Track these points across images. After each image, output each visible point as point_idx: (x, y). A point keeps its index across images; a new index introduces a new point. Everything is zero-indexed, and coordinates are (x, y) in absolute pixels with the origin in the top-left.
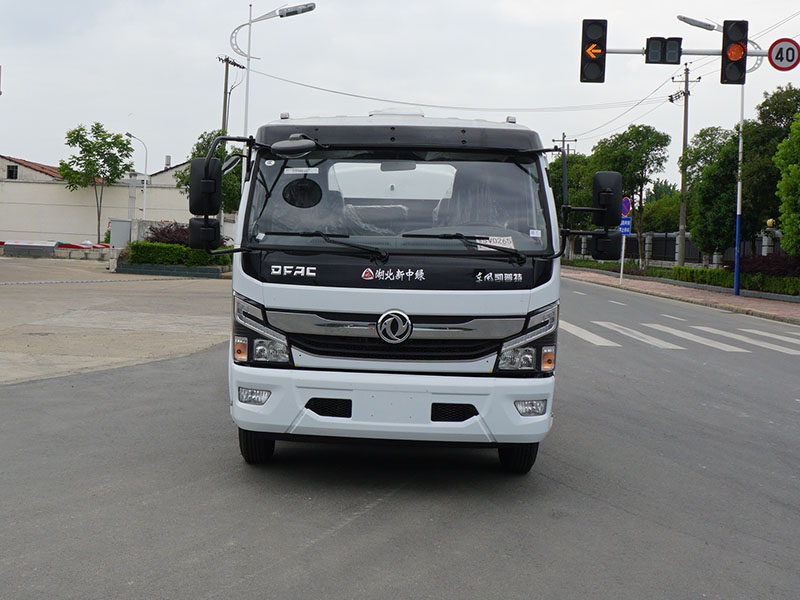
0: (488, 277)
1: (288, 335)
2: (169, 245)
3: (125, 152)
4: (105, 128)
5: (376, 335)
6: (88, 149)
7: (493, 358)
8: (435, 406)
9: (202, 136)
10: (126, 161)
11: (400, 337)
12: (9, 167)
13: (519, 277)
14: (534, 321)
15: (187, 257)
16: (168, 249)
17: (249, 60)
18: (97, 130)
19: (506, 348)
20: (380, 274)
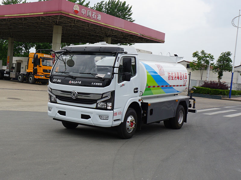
0: (94, 84)
1: (56, 96)
2: (205, 88)
3: (212, 59)
4: (205, 52)
5: (71, 97)
6: (200, 58)
7: (95, 104)
8: (82, 115)
9: (222, 54)
10: (211, 62)
11: (75, 97)
12: (187, 64)
13: (101, 84)
14: (104, 96)
15: (210, 92)
16: (204, 89)
17: (238, 28)
18: (203, 52)
19: (98, 102)
20: (72, 82)
